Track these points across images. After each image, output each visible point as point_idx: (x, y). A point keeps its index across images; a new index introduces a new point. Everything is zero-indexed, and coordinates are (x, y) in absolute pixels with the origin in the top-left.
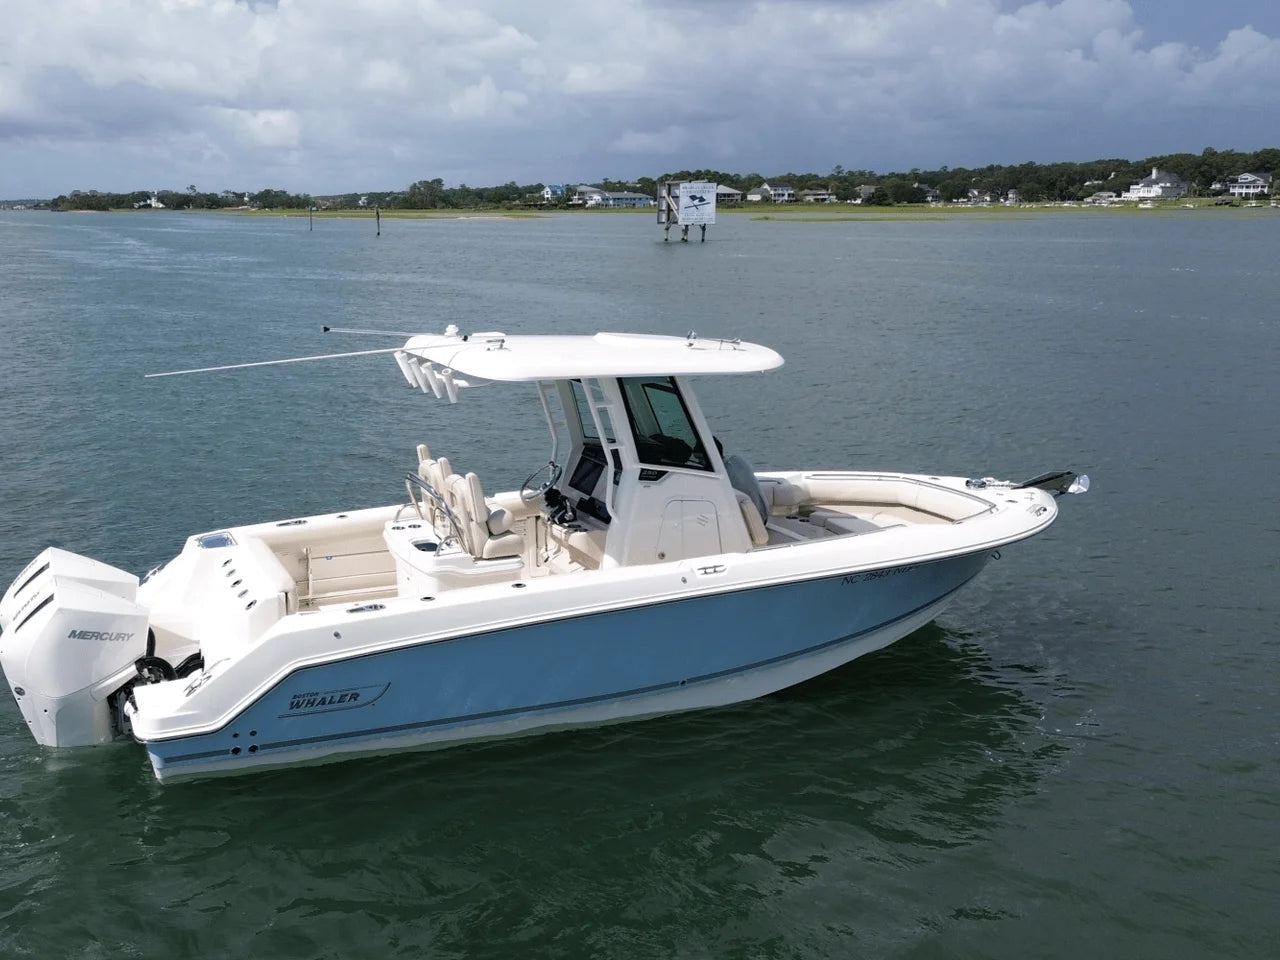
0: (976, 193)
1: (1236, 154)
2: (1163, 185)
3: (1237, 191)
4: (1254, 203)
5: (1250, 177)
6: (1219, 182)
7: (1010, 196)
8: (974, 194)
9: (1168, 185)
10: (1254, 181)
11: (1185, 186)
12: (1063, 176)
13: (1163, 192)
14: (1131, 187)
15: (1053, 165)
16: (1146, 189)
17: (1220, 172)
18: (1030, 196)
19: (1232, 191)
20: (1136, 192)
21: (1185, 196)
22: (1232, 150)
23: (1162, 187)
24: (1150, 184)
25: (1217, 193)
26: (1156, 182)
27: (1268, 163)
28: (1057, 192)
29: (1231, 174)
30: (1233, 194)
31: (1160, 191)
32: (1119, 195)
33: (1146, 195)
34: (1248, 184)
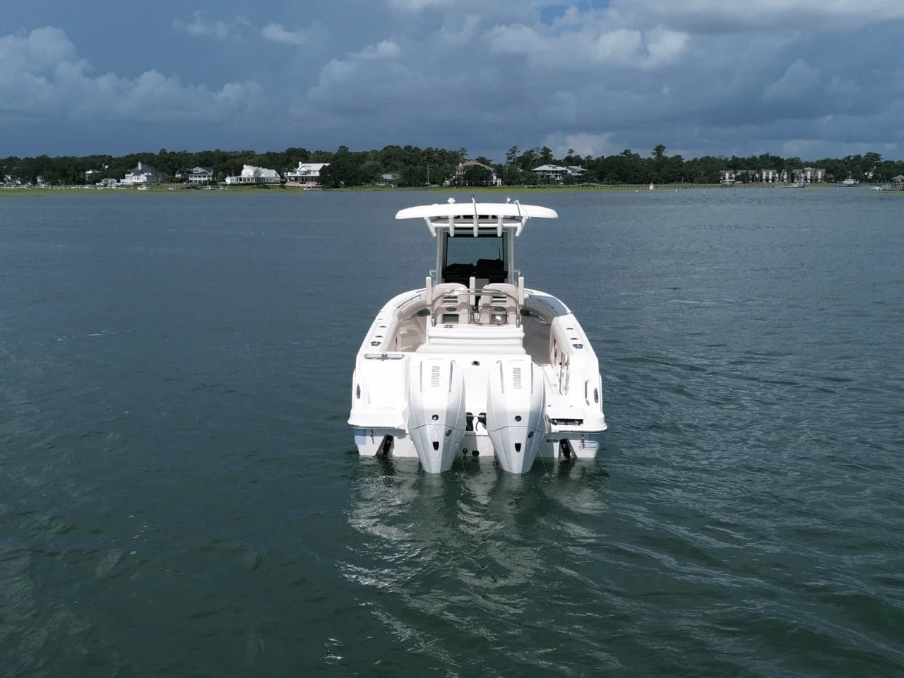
0: (10, 178)
1: (188, 154)
2: (147, 174)
3: (193, 179)
4: (209, 187)
5: (200, 170)
6: (180, 172)
7: (39, 180)
8: (7, 178)
9: (150, 174)
10: (203, 173)
11: (160, 175)
12: (70, 167)
13: (148, 178)
14: (126, 175)
15: (64, 158)
16: (136, 177)
17: (180, 165)
18: (52, 180)
19: (190, 179)
20: (130, 179)
21: (161, 182)
22: (185, 151)
23: (146, 176)
24: (138, 173)
25: (181, 181)
26: (142, 172)
27: (208, 160)
28: (71, 179)
29: (187, 167)
30: (192, 181)
31: (146, 178)
32: (119, 181)
33: (137, 181)
34: (199, 175)
